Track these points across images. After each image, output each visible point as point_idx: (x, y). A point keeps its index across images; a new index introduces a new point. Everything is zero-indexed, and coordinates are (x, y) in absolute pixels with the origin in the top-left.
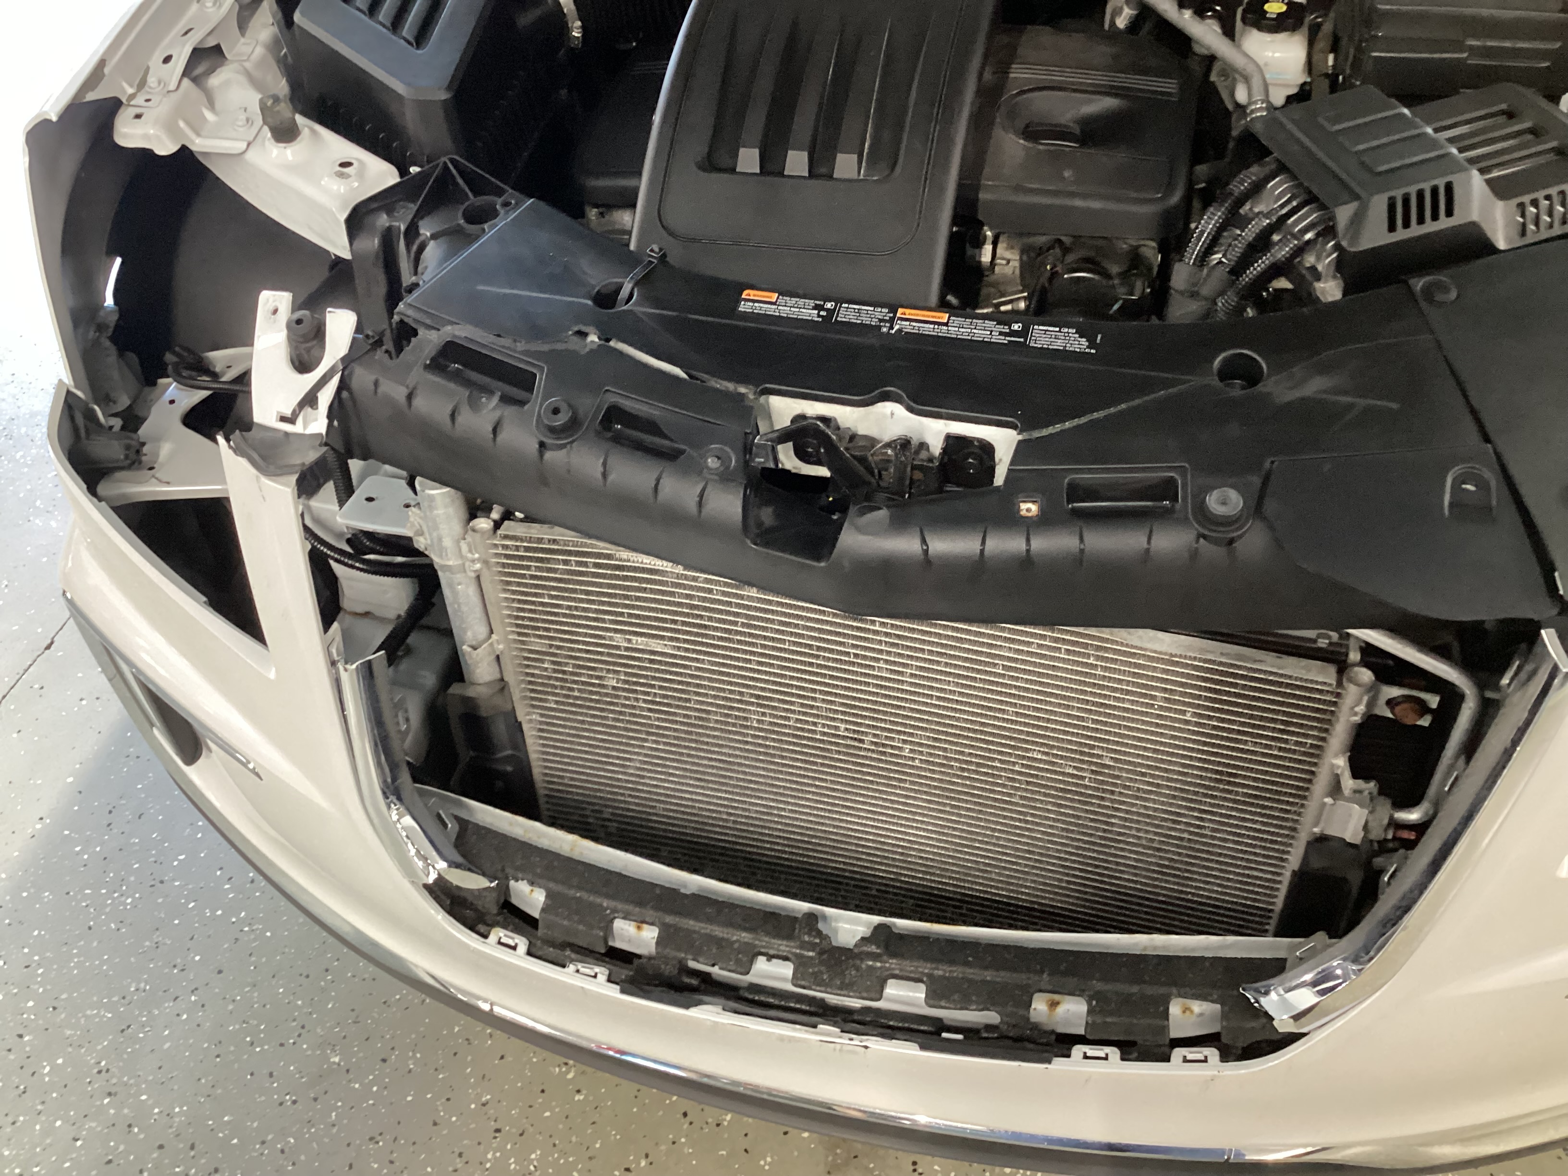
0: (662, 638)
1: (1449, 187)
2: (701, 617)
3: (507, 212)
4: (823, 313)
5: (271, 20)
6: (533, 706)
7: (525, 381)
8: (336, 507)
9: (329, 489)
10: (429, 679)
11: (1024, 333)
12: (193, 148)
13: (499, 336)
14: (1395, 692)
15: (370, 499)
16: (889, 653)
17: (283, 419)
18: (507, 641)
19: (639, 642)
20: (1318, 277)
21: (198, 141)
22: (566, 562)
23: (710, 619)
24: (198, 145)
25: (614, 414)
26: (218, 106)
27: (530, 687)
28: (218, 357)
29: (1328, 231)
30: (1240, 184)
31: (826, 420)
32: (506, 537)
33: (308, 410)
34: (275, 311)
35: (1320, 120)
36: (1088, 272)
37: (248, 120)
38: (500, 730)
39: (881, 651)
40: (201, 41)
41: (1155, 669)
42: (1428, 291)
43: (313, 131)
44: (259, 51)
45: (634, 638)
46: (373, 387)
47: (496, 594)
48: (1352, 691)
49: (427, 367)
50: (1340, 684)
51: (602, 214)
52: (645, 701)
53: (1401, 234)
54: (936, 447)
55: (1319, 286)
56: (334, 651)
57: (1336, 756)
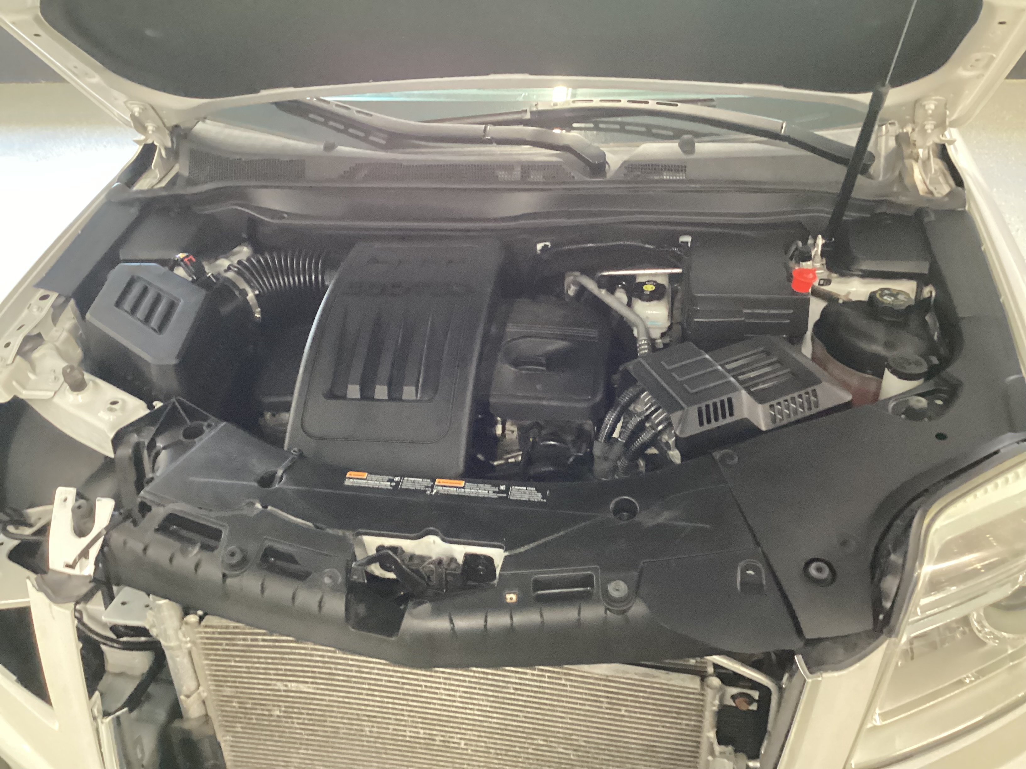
0: (307, 682)
1: (730, 400)
2: (330, 668)
3: (210, 432)
4: (393, 484)
5: (72, 316)
6: (228, 731)
7: (216, 534)
8: (103, 608)
9: (99, 596)
10: (161, 715)
11: (507, 491)
12: (21, 397)
13: (201, 508)
14: (734, 691)
15: (124, 604)
16: (445, 684)
17: (68, 566)
18: (209, 691)
19: (293, 686)
20: (669, 448)
21: (24, 392)
22: (244, 640)
23: (336, 669)
24: (24, 394)
25: (269, 553)
26: (38, 370)
27: (225, 719)
28: (33, 512)
29: (669, 425)
30: (624, 399)
31: (394, 549)
32: (206, 626)
33: (83, 559)
34: (65, 500)
35: (663, 363)
36: (554, 441)
37: (55, 378)
38: (206, 748)
39: (440, 683)
40: (29, 333)
41: (599, 685)
42: (723, 458)
43: (95, 383)
44: (65, 334)
45: (289, 684)
46: (123, 545)
47: (202, 662)
48: (709, 693)
49: (157, 530)
50: (702, 687)
51: (274, 415)
52: (298, 723)
53: (707, 427)
54: (460, 560)
55: (670, 453)
56: (95, 711)
57: (709, 731)
